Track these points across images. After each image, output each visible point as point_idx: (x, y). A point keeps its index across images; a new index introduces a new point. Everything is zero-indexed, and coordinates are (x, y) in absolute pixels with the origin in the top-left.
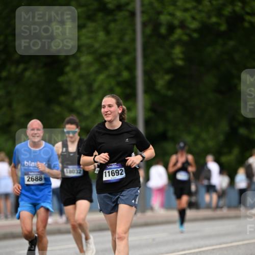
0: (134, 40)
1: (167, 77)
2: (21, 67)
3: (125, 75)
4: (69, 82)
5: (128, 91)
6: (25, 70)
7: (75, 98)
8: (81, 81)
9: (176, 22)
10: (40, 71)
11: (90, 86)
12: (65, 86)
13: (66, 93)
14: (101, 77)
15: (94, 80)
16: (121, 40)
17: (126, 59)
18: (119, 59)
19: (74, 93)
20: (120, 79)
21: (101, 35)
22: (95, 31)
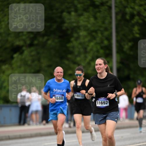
0: (111, 23)
1: (130, 44)
2: (46, 38)
3: (106, 42)
4: (73, 47)
5: (107, 52)
6: (48, 40)
7: (77, 56)
8: (80, 46)
9: (135, 13)
10: (56, 41)
11: (85, 49)
12: (71, 49)
13: (71, 53)
14: (92, 44)
15: (88, 46)
16: (103, 23)
17: (106, 33)
18: (102, 34)
19: (76, 53)
20: (103, 45)
21: (92, 20)
22: (88, 18)
